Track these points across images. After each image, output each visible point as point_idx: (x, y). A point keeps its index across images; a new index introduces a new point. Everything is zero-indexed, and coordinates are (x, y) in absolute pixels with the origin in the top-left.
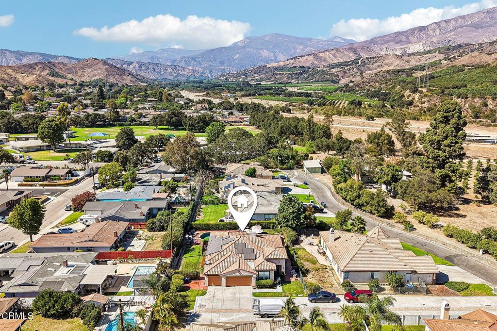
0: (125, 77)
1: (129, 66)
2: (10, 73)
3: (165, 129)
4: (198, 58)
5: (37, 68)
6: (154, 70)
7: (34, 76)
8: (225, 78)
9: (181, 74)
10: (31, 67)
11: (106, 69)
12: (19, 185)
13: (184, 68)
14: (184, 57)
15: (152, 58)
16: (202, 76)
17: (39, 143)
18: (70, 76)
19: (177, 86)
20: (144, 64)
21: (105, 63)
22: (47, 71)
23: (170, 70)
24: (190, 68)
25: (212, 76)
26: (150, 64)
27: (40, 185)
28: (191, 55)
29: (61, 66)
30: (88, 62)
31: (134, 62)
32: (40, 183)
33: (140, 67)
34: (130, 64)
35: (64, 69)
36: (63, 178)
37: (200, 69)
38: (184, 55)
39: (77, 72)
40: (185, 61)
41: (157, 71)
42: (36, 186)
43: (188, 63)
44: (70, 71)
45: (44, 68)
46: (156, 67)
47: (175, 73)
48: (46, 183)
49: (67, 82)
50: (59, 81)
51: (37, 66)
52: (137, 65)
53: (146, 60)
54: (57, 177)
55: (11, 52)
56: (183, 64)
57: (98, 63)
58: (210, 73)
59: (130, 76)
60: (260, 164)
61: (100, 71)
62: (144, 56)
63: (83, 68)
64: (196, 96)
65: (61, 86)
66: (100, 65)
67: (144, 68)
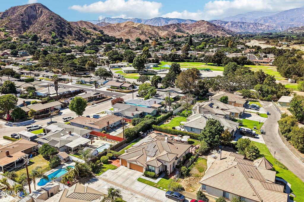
0: (218, 32)
1: (225, 24)
2: (156, 30)
3: (211, 65)
4: (274, 17)
5: (171, 27)
6: (241, 26)
7: (167, 32)
8: (291, 31)
9: (259, 29)
10: (168, 27)
11: (208, 27)
12: (107, 90)
13: (262, 25)
14: (264, 17)
15: (241, 19)
16: (274, 29)
17: (133, 69)
18: (188, 31)
19: (252, 37)
20: (235, 23)
21: (208, 23)
22: (176, 29)
23: (252, 26)
24: (267, 24)
25: (282, 29)
26: (239, 22)
27: (116, 91)
28: (270, 15)
29: (184, 26)
30: (199, 23)
31: (228, 22)
32: (117, 90)
33: (232, 25)
34: (226, 23)
35: (185, 28)
36: (127, 88)
37: (274, 25)
38: (264, 16)
39: (191, 29)
40: (265, 20)
41: (243, 27)
42: (114, 91)
43: (265, 21)
44: (188, 28)
45: (174, 27)
46: (242, 25)
47: (255, 28)
48: (119, 90)
49: (183, 35)
50: (180, 34)
51: (171, 26)
52: (230, 24)
53: (236, 20)
54: (125, 88)
55: (163, 19)
56: (262, 22)
57: (204, 23)
58: (281, 27)
59: (223, 31)
60: (241, 94)
61: (204, 28)
62: (237, 17)
63: (195, 27)
64: (260, 43)
65: (179, 37)
66: (205, 25)
67: (234, 26)
